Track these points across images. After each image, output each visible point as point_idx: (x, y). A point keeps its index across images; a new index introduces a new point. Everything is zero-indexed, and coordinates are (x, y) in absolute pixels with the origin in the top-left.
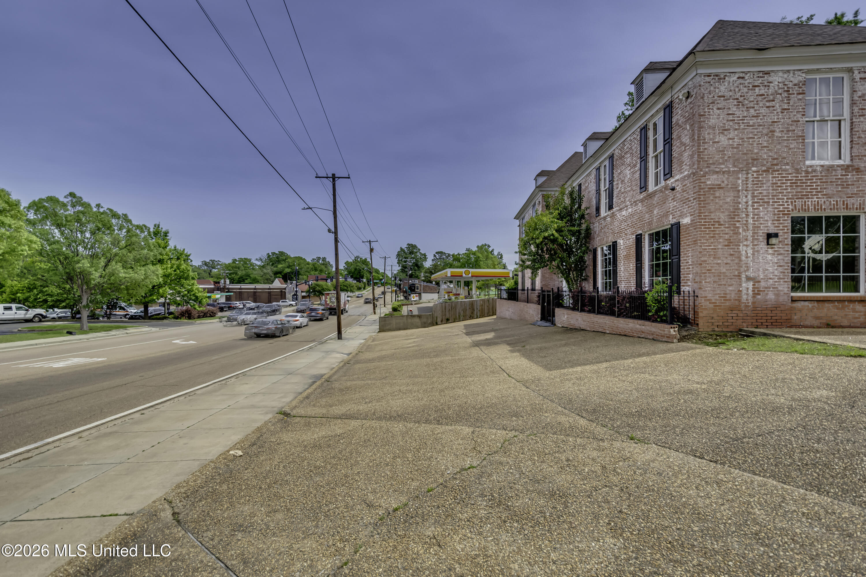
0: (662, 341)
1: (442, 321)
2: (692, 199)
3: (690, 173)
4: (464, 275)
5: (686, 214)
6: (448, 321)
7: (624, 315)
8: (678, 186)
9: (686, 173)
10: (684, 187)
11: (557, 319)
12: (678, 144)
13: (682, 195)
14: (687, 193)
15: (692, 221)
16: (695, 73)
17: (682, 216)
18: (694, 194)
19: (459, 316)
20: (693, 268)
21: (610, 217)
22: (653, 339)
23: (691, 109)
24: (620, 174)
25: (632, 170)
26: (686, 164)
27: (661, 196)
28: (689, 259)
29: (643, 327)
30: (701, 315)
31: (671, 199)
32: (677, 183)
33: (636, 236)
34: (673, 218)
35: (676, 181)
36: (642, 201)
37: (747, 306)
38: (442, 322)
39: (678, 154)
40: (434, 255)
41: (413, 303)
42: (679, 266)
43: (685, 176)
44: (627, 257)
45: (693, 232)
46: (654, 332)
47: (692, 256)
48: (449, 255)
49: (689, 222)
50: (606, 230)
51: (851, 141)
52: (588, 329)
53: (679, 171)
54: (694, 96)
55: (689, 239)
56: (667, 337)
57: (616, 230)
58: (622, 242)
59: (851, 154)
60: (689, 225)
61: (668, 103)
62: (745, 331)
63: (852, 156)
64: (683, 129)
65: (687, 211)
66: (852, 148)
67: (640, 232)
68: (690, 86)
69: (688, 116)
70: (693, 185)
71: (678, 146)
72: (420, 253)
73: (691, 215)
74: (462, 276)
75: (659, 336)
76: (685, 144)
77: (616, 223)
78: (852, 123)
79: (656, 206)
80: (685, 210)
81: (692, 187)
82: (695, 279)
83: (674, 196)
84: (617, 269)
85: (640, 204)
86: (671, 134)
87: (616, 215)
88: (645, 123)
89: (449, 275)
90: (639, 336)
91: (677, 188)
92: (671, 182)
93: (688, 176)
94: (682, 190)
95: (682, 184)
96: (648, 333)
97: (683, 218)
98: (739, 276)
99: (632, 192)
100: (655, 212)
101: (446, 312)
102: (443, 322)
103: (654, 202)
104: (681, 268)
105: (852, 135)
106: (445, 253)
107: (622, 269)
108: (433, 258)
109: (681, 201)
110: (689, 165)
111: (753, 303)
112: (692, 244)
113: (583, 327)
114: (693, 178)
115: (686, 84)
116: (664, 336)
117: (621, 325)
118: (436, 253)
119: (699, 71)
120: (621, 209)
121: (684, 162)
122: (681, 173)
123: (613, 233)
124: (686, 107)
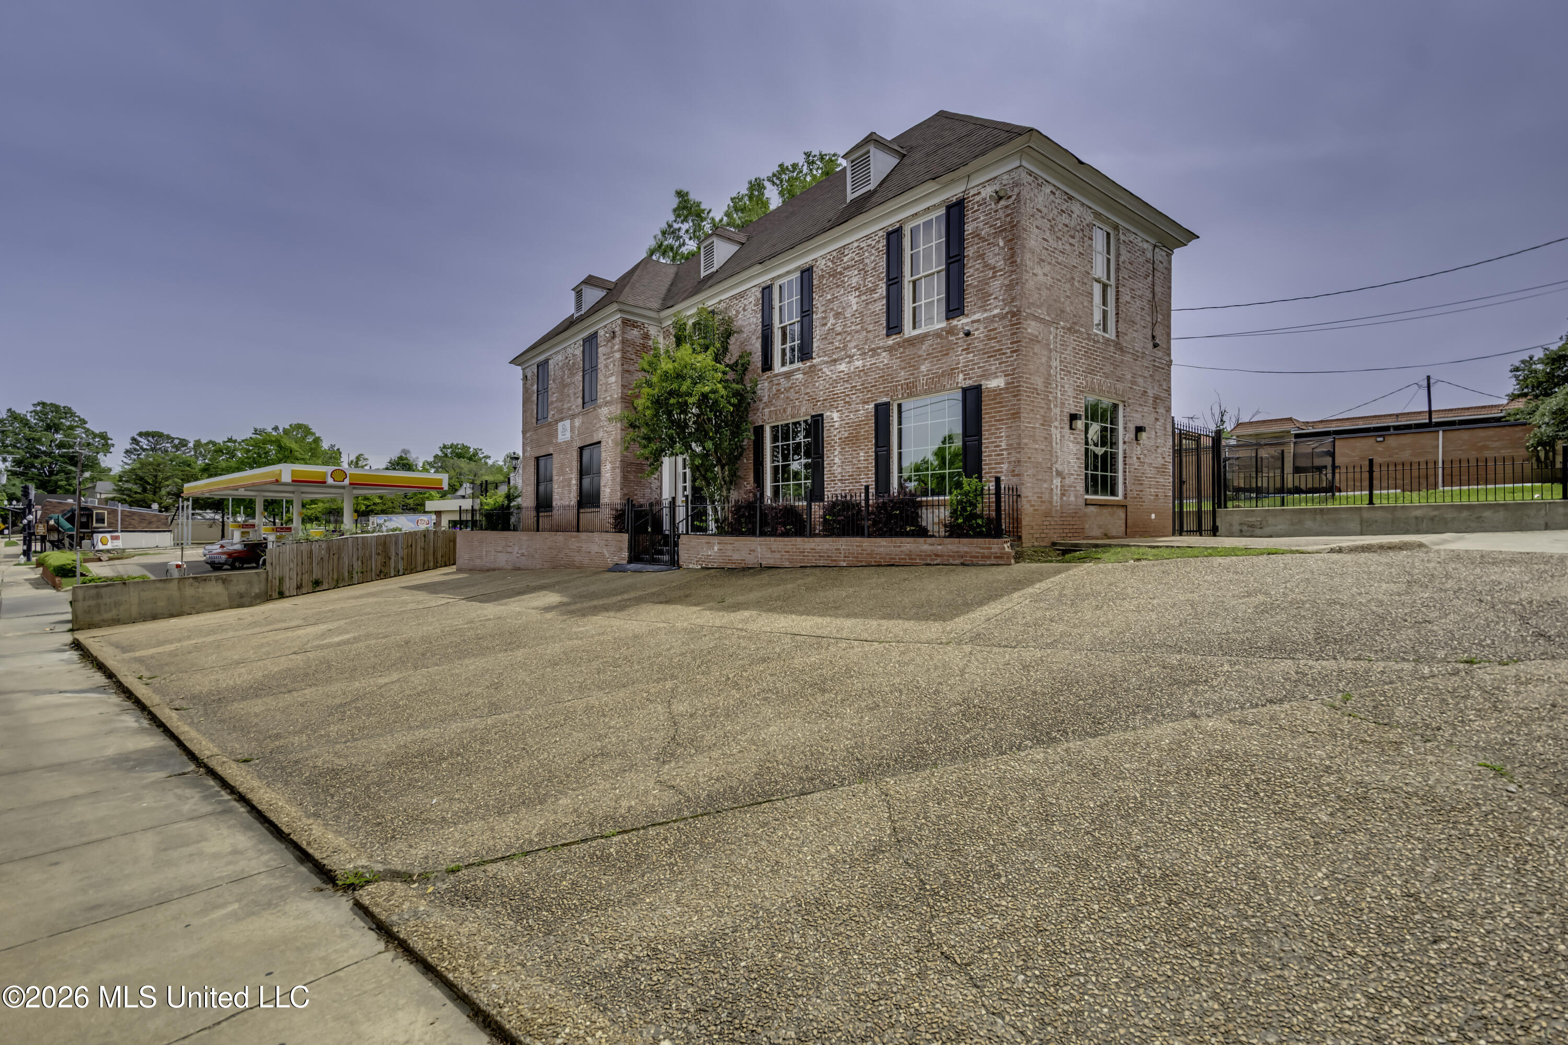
0: (984, 565)
1: (299, 587)
2: (1008, 351)
3: (1004, 312)
4: (330, 481)
5: (996, 373)
6: (317, 585)
7: (885, 532)
8: (977, 329)
9: (996, 311)
10: (992, 333)
11: (684, 555)
12: (977, 266)
13: (986, 344)
14: (998, 342)
15: (1008, 383)
16: (1017, 164)
17: (986, 375)
18: (1011, 343)
19: (350, 573)
20: (1009, 454)
21: (804, 374)
22: (963, 564)
23: (1007, 216)
24: (830, 301)
25: (864, 298)
26: (996, 298)
27: (937, 344)
28: (1001, 441)
29: (940, 547)
30: (1024, 523)
31: (960, 349)
32: (975, 325)
33: (877, 406)
34: (965, 379)
35: (973, 322)
36: (890, 349)
37: (1057, 511)
38: (300, 590)
39: (979, 282)
40: (134, 439)
41: (104, 557)
42: (980, 453)
43: (994, 316)
44: (851, 441)
45: (1009, 401)
46: (967, 552)
47: (1007, 436)
48: (183, 443)
49: (1002, 385)
50: (792, 395)
51: (1117, 314)
52: (787, 564)
53: (981, 307)
54: (1014, 197)
55: (1001, 411)
56: (996, 557)
57: (821, 396)
58: (836, 416)
59: (1117, 329)
60: (1001, 390)
61: (954, 199)
62: (1061, 544)
63: (1117, 332)
64: (989, 244)
65: (997, 368)
66: (1117, 321)
67: (885, 399)
68: (1004, 182)
69: (1001, 226)
70: (1010, 330)
71: (978, 269)
72: (87, 431)
73: (1006, 376)
74: (325, 482)
75: (977, 557)
76: (995, 267)
77: (820, 384)
78: (1118, 291)
79: (925, 359)
80: (993, 367)
81: (1009, 333)
82: (1014, 471)
83: (970, 344)
84: (823, 461)
85: (884, 354)
86: (962, 248)
87: (821, 369)
88: (898, 225)
89: (286, 478)
90: (929, 562)
91: (976, 333)
92: (961, 322)
93: (1002, 317)
94: (986, 336)
95: (985, 328)
96: (950, 556)
97: (987, 379)
98: (1051, 468)
99: (864, 333)
100: (923, 368)
101: (311, 563)
102: (304, 590)
103: (920, 353)
104: (984, 454)
105: (1117, 307)
106: (168, 437)
107: (837, 460)
108: (128, 447)
109: (984, 354)
110: (1003, 300)
111: (1061, 506)
112: (1008, 419)
113: (771, 562)
114: (1011, 321)
115: (995, 178)
116: (989, 557)
117: (882, 549)
118: (141, 434)
119: (1024, 164)
120: (835, 361)
121: (991, 295)
122: (986, 310)
123: (813, 400)
124: (996, 211)
